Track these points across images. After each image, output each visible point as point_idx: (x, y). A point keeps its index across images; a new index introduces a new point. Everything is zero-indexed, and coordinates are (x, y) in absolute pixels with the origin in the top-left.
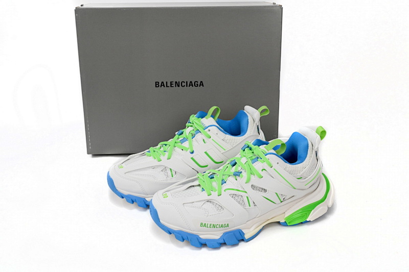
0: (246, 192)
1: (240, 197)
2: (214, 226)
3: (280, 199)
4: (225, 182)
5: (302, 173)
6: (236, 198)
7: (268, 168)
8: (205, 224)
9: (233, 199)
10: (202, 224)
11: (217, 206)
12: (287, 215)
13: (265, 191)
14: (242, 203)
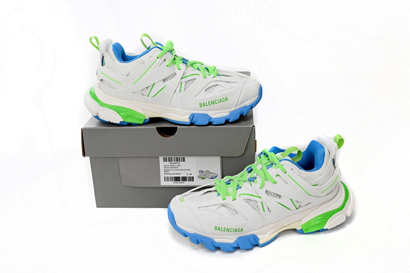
0: (260, 198)
1: (254, 202)
2: (228, 230)
3: (295, 205)
4: (240, 188)
5: (317, 180)
6: (251, 203)
7: (281, 174)
8: (219, 227)
9: (247, 204)
10: (216, 227)
11: (232, 210)
12: (304, 221)
13: (280, 196)
14: (256, 208)
